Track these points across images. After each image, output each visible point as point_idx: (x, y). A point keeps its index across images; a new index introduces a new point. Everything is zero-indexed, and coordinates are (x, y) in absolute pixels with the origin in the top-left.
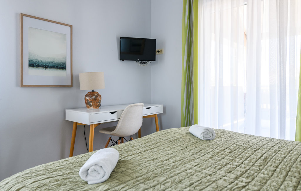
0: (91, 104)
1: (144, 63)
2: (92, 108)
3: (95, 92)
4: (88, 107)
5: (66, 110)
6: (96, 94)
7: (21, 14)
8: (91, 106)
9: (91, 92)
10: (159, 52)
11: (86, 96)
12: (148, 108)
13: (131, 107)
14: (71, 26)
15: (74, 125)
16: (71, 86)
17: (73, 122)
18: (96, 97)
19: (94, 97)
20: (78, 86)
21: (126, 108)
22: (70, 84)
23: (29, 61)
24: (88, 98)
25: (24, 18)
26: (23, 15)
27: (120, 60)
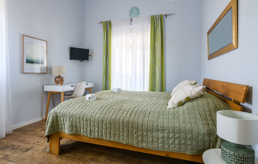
0: (59, 82)
1: (82, 61)
2: (60, 84)
3: (61, 76)
4: (56, 84)
5: (44, 86)
6: (62, 78)
7: (23, 35)
8: (59, 83)
9: (58, 76)
10: (90, 55)
11: (56, 78)
12: (87, 84)
13: (81, 83)
14: (47, 41)
15: (49, 93)
16: (47, 73)
17: (48, 92)
18: (62, 79)
19: (61, 79)
20: (51, 73)
21: (78, 84)
22: (46, 72)
23: (26, 60)
24: (57, 79)
25: (24, 37)
26: (24, 35)
27: (70, 59)
